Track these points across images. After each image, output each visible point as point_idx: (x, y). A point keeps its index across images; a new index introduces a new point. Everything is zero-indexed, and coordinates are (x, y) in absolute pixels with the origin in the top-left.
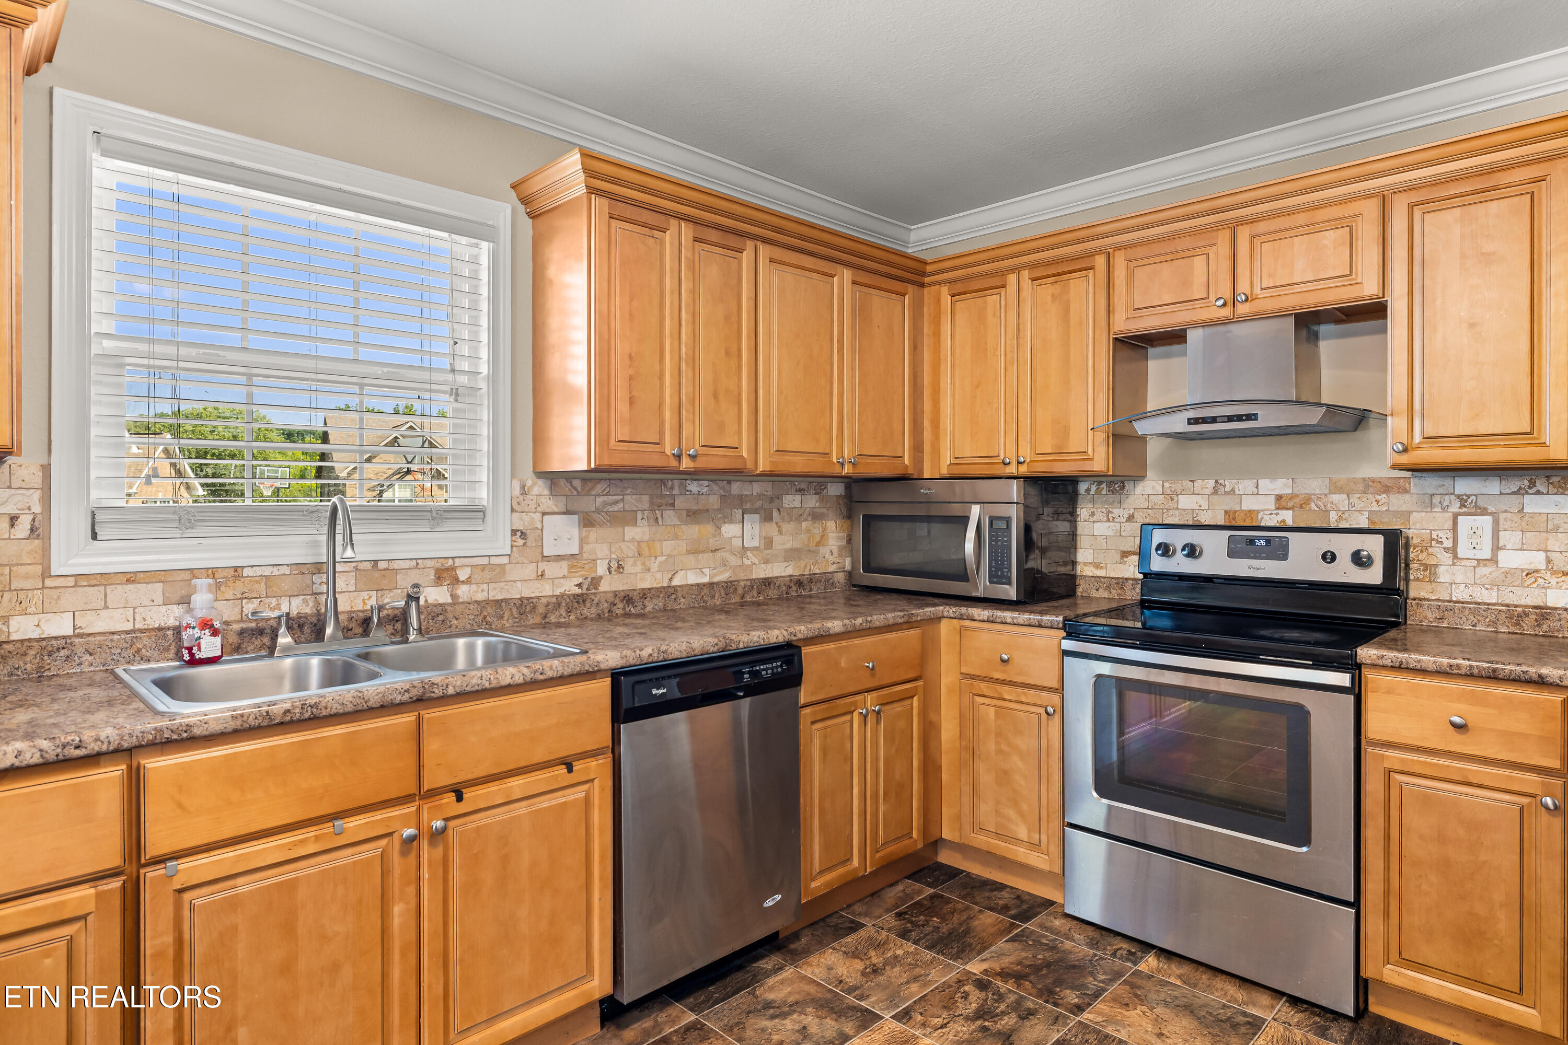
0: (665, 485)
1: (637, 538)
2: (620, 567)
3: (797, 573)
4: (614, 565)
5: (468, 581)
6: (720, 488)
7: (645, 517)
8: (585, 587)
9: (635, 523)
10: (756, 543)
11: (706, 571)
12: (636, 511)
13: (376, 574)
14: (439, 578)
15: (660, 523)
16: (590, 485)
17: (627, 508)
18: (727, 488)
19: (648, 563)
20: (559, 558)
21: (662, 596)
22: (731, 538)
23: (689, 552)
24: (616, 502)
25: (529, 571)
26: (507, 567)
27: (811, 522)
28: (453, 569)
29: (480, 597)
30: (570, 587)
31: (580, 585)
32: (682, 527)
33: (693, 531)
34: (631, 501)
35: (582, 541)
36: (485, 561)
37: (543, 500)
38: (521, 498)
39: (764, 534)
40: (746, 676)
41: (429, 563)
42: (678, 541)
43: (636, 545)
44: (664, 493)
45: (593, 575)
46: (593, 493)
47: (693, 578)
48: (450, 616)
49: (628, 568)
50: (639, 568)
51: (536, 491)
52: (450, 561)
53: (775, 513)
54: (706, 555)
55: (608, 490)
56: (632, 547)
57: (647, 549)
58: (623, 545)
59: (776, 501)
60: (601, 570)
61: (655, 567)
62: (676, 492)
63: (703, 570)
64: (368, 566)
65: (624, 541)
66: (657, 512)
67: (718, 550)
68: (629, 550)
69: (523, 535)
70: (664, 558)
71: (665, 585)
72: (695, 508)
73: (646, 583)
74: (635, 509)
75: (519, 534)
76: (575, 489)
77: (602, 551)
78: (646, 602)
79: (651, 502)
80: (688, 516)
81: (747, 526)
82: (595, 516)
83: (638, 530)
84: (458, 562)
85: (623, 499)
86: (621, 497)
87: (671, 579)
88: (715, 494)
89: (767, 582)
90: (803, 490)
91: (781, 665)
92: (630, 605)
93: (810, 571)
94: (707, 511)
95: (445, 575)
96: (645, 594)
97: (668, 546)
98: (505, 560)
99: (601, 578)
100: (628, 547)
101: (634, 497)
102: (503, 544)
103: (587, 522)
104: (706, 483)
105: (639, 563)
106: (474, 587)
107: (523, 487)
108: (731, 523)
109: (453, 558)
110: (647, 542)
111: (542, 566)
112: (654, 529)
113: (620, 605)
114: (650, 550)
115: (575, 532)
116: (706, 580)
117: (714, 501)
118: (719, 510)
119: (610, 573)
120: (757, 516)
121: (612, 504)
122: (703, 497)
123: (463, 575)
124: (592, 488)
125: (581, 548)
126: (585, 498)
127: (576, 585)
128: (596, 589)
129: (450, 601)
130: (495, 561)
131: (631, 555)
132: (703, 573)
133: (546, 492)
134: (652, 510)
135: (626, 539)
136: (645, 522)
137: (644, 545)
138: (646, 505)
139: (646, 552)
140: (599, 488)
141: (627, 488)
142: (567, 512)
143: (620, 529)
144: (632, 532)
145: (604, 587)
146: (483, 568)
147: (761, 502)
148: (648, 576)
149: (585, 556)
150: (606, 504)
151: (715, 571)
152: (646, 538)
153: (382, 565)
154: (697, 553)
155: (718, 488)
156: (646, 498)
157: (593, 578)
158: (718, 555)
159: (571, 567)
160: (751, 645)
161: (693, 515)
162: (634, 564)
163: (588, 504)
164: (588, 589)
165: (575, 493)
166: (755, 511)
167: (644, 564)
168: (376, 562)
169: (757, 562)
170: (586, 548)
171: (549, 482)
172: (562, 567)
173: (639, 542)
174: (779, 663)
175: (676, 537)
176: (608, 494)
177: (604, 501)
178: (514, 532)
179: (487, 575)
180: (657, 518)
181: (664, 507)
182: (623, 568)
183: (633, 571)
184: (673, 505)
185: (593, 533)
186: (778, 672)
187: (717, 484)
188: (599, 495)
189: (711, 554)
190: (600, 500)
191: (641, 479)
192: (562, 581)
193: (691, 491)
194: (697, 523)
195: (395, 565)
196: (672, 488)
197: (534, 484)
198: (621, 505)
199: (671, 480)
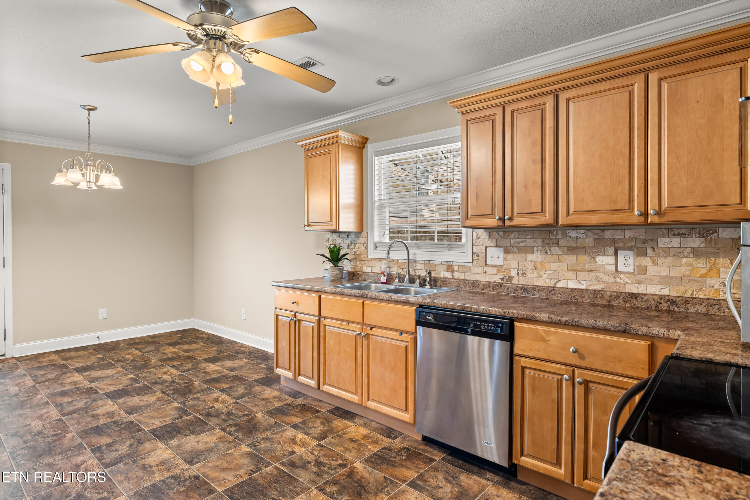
0: (552, 233)
1: (534, 260)
2: (523, 273)
3: (674, 294)
4: (520, 272)
5: (457, 271)
6: (595, 234)
7: (539, 249)
8: (505, 280)
9: (533, 253)
10: (631, 269)
11: (582, 282)
12: (533, 247)
13: (430, 265)
14: (448, 269)
15: (549, 253)
16: (507, 234)
17: (528, 245)
18: (601, 234)
19: (541, 273)
20: (494, 266)
21: (545, 291)
22: (605, 265)
23: (568, 270)
24: (522, 242)
25: (480, 270)
26: (471, 267)
27: (693, 259)
28: (452, 266)
29: (462, 278)
30: (497, 279)
31: (502, 279)
32: (564, 256)
33: (572, 258)
34: (530, 242)
35: (504, 259)
36: (463, 264)
37: (486, 241)
38: (477, 240)
39: (637, 264)
40: (472, 325)
41: (445, 263)
42: (561, 264)
43: (533, 263)
44: (551, 237)
45: (509, 275)
46: (509, 238)
47: (572, 285)
48: (448, 283)
49: (529, 274)
50: (535, 275)
51: (483, 237)
52: (452, 263)
53: (649, 251)
54: (583, 273)
55: (517, 236)
56: (531, 264)
57: (540, 266)
58: (525, 263)
59: (650, 243)
60: (514, 273)
61: (545, 275)
62: (559, 236)
63: (581, 281)
64: (427, 262)
65: (526, 261)
66: (546, 247)
67: (593, 271)
68: (530, 265)
69: (478, 255)
70: (551, 272)
71: (552, 286)
72: (574, 245)
73: (540, 283)
74: (532, 245)
75: (476, 254)
76: (500, 236)
77: (514, 265)
78: (535, 292)
79: (543, 242)
80: (568, 250)
81: (621, 259)
82: (510, 248)
83: (535, 256)
84: (454, 264)
85: (526, 241)
86: (524, 240)
87: (556, 283)
88: (590, 238)
89: (635, 296)
90: (684, 234)
91: (494, 326)
92: (526, 293)
93: (692, 295)
94: (585, 247)
95: (450, 268)
96: (534, 289)
97: (554, 266)
98: (471, 264)
99: (513, 277)
100: (529, 264)
101: (532, 239)
102: (469, 258)
103: (506, 251)
104: (583, 231)
105: (535, 272)
106: (459, 273)
107: (478, 235)
108: (604, 255)
109: (453, 262)
110: (540, 262)
111: (485, 268)
112: (544, 256)
113: (520, 291)
114: (542, 266)
115: (501, 255)
116: (583, 287)
117: (590, 242)
118: (595, 247)
119: (518, 275)
120: (632, 252)
121: (519, 243)
122: (580, 239)
123: (456, 268)
124: (509, 236)
125: (504, 262)
126: (505, 240)
127: (501, 279)
128: (511, 282)
129: (451, 277)
130: (467, 264)
131: (530, 268)
132: (580, 283)
133: (487, 237)
134: (543, 246)
135: (527, 260)
136: (539, 253)
137: (538, 264)
138: (540, 244)
139: (540, 267)
140: (512, 235)
141: (528, 235)
142: (497, 246)
143: (524, 255)
144: (530, 257)
145: (515, 281)
146: (463, 267)
147: (634, 243)
148: (541, 280)
149: (505, 266)
150: (516, 243)
151: (590, 283)
152: (540, 260)
153: (431, 262)
154: (575, 271)
155: (592, 234)
156: (539, 240)
157: (509, 277)
158: (593, 274)
159: (498, 270)
160: (479, 311)
161: (572, 250)
162: (532, 272)
163: (506, 243)
164: (506, 281)
165: (500, 238)
166: (630, 249)
167: (538, 273)
168: (430, 261)
169: (630, 282)
170: (505, 262)
171: (488, 233)
172: (494, 270)
173: (535, 262)
174: (493, 325)
175: (559, 261)
176: (518, 238)
177: (515, 242)
178: (473, 254)
179: (464, 270)
180: (547, 251)
181: (551, 245)
182: (526, 274)
183: (531, 276)
184: (558, 244)
185: (509, 256)
186: (491, 330)
187: (592, 232)
188: (513, 239)
189: (587, 273)
190: (513, 241)
191: (538, 230)
192: (494, 276)
193: (570, 236)
194: (576, 254)
195: (435, 263)
196: (557, 235)
197: (482, 234)
198: (524, 243)
199: (556, 231)
